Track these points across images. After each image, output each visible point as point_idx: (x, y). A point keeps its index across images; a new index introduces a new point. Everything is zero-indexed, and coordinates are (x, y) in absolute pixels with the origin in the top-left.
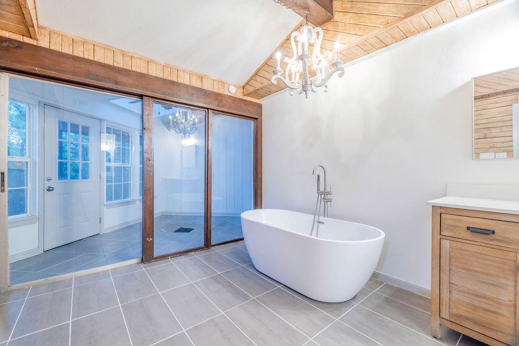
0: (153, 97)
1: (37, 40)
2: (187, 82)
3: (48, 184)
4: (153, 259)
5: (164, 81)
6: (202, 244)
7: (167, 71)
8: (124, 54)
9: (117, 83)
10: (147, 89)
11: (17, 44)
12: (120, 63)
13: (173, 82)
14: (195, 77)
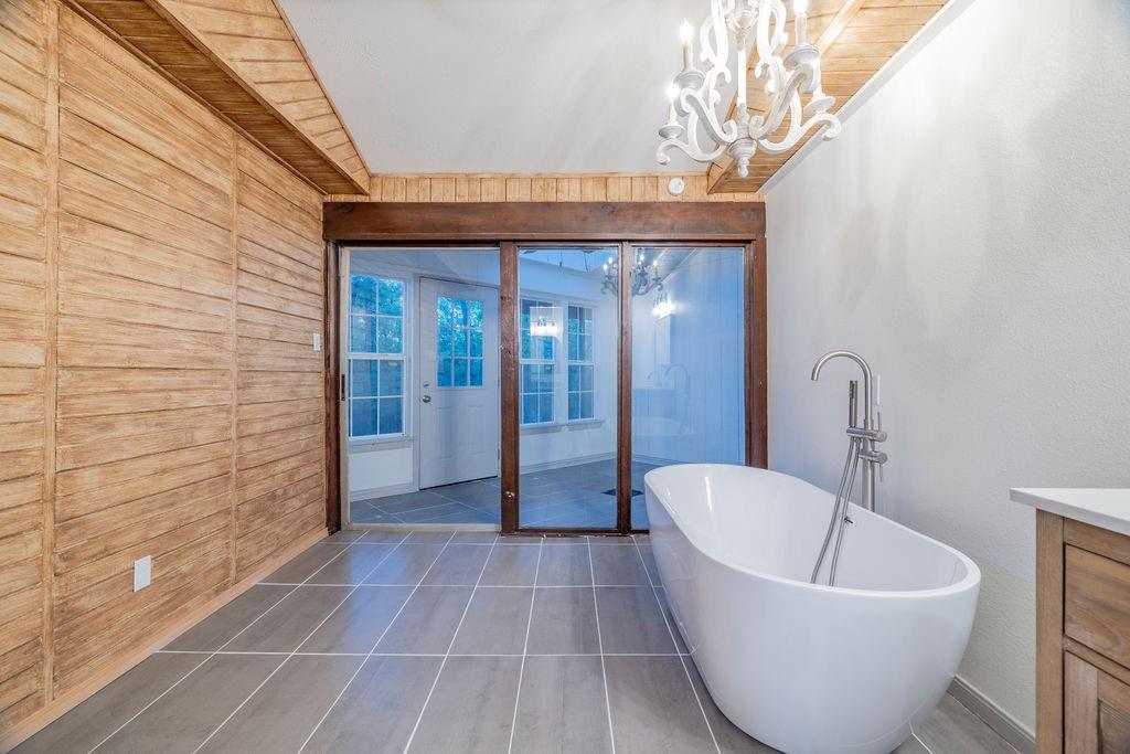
0: (514, 241)
1: (366, 195)
2: (574, 197)
3: (424, 392)
4: (517, 530)
5: (532, 206)
6: (612, 522)
7: (537, 187)
8: (469, 178)
9: (459, 228)
10: (504, 228)
11: (350, 207)
12: (464, 195)
13: (548, 205)
14: (590, 183)
